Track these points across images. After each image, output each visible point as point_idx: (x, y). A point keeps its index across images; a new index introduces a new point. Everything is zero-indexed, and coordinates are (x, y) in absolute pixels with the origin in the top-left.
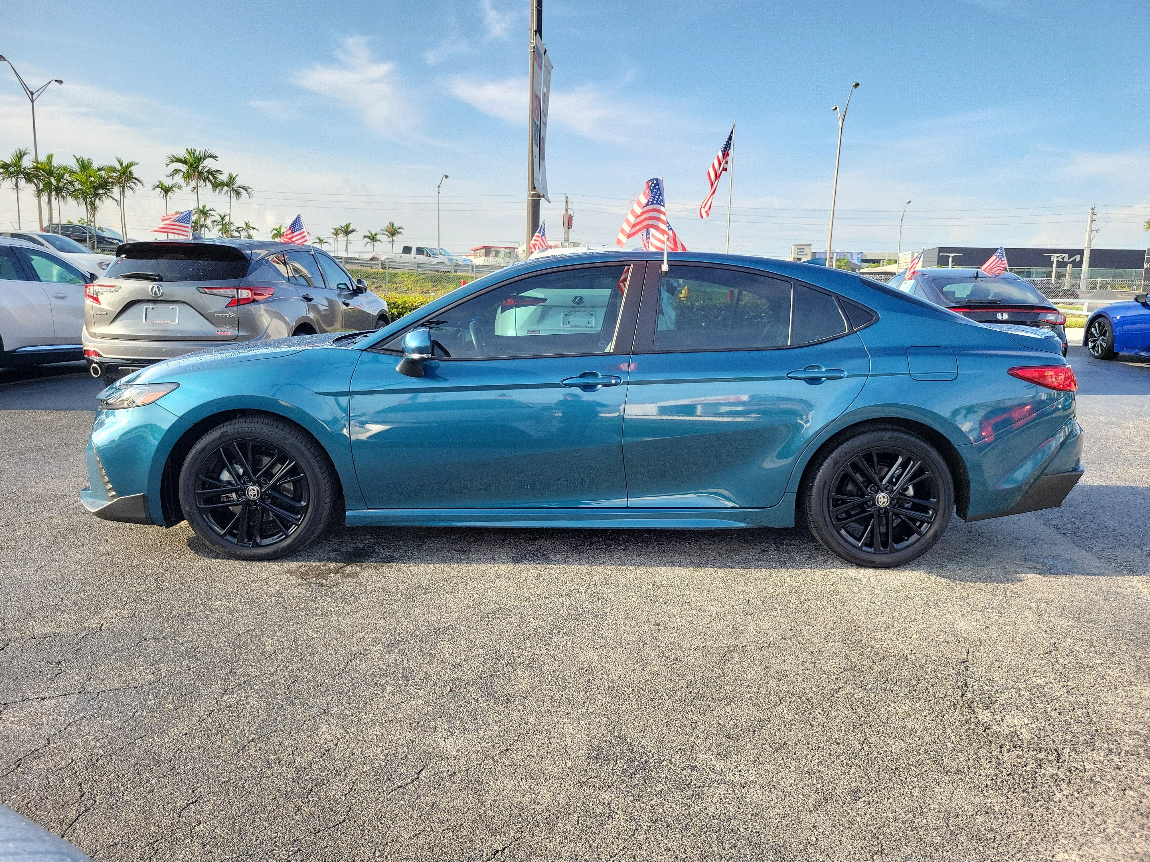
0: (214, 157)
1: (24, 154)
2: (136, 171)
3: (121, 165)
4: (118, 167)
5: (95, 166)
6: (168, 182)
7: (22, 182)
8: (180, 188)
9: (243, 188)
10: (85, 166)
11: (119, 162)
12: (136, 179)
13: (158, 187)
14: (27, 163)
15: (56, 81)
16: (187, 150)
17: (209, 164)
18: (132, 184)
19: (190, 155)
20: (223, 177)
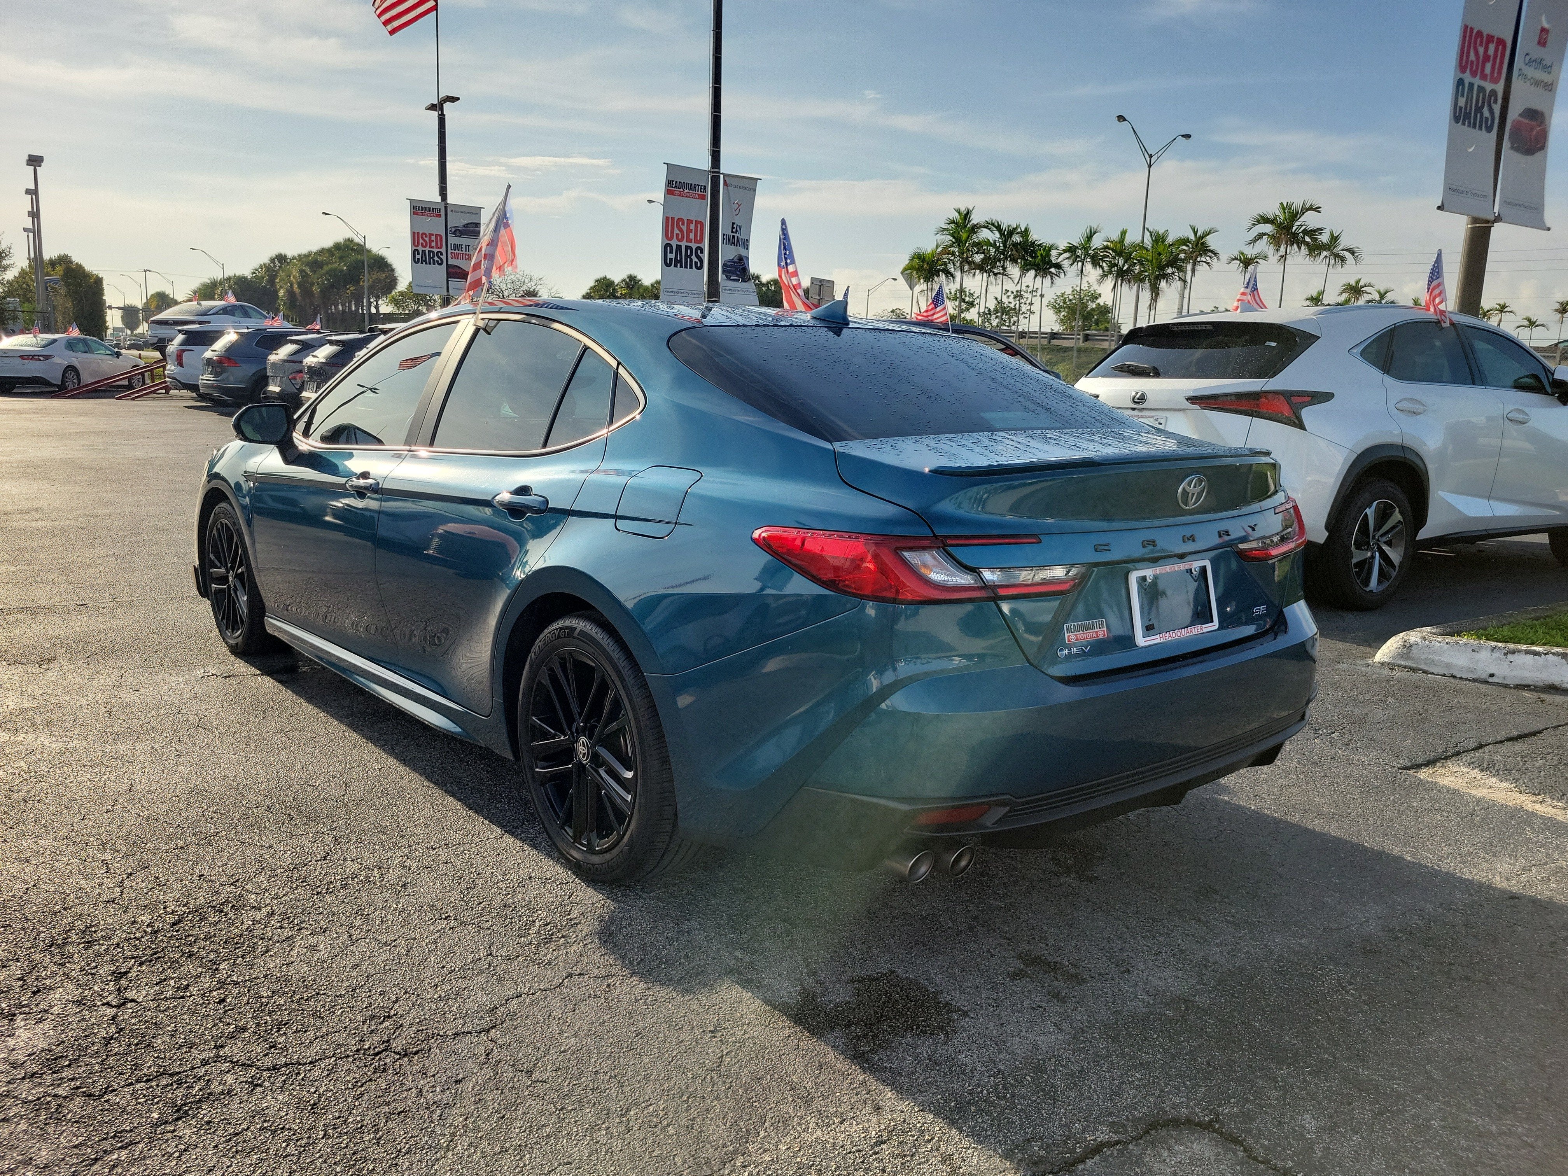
0: (1317, 209)
1: (1095, 233)
2: (1212, 241)
3: (1196, 233)
4: (1192, 237)
5: (1170, 239)
6: (1250, 252)
7: (1088, 266)
8: (1265, 258)
9: (1349, 250)
10: (1159, 239)
11: (1194, 230)
12: (1212, 251)
13: (1236, 259)
14: (1097, 242)
15: (1183, 136)
16: (1282, 204)
17: (1309, 220)
18: (1208, 258)
19: (1284, 210)
20: (1324, 238)
